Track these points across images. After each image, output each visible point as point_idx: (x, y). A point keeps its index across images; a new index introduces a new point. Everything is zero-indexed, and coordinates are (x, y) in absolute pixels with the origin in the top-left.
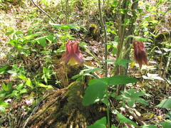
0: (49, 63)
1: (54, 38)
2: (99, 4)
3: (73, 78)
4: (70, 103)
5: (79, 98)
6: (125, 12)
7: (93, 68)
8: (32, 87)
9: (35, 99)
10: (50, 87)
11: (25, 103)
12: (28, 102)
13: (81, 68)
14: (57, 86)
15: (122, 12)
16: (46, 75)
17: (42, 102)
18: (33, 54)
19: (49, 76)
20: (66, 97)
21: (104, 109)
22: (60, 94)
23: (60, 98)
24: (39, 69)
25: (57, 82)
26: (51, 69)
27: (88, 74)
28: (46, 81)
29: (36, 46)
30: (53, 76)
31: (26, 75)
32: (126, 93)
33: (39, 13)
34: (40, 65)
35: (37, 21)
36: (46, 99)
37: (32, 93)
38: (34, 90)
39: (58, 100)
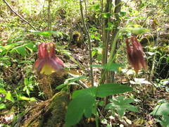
0: (30, 74)
2: (81, 9)
3: (58, 88)
4: (54, 117)
5: (65, 110)
6: (109, 15)
7: (78, 76)
8: (13, 101)
9: (16, 114)
10: (33, 99)
11: (4, 120)
12: (7, 119)
13: (66, 77)
14: (40, 98)
15: (105, 17)
16: (29, 87)
17: (23, 118)
18: (14, 65)
19: (32, 87)
20: (51, 110)
21: (92, 119)
22: (43, 107)
24: (21, 81)
25: (41, 94)
26: (33, 79)
27: (74, 83)
28: (28, 93)
29: (17, 56)
30: (35, 87)
31: (5, 88)
33: (20, 22)
34: (21, 76)
35: (17, 30)
36: (29, 114)
37: (13, 108)
38: (15, 104)
39: (42, 113)
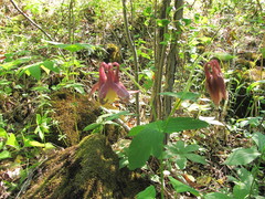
1: (55, 65)
3: (86, 129)
4: (85, 170)
5: (100, 160)
6: (165, 23)
7: (117, 111)
8: (18, 148)
9: (24, 168)
10: (49, 145)
11: (7, 176)
12: (11, 174)
13: (98, 113)
14: (60, 144)
15: (160, 25)
16: (42, 128)
17: (36, 172)
18: (16, 93)
19: (46, 128)
20: (79, 161)
21: (138, 175)
22: (67, 156)
23: (68, 163)
24: (28, 118)
25: (61, 137)
26: (49, 116)
27: (110, 122)
28: (42, 136)
29: (23, 79)
30: (53, 128)
31: (6, 128)
32: (171, 148)
33: (22, 26)
34: (29, 111)
35: (20, 39)
36: (44, 167)
37: (19, 158)
38: (22, 153)
39: (65, 165)
